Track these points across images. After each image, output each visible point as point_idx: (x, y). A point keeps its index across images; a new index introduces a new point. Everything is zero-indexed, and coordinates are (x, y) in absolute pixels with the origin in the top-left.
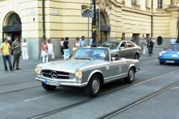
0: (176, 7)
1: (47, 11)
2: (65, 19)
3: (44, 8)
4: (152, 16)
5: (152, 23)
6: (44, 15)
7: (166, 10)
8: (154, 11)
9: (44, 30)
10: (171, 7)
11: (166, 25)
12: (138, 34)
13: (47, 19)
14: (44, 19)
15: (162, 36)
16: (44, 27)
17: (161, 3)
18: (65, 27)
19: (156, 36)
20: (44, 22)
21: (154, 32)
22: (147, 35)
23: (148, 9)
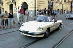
0: (70, 1)
1: (36, 2)
4: (63, 4)
5: (63, 6)
6: (35, 3)
9: (35, 8)
11: (67, 7)
12: (59, 10)
13: (36, 4)
14: (35, 4)
16: (35, 7)
18: (41, 7)
20: (35, 5)
23: (61, 2)
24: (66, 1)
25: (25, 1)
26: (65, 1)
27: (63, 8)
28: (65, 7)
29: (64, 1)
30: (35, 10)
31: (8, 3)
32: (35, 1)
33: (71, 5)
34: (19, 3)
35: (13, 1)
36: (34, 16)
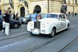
2: (54, 8)
3: (49, 4)
6: (49, 6)
15: (77, 13)
17: (76, 2)
19: (75, 13)
20: (49, 9)
23: (72, 4)
24: (77, 4)
25: (38, 5)
29: (75, 3)
31: (19, 6)
34: (31, 6)
35: (25, 5)
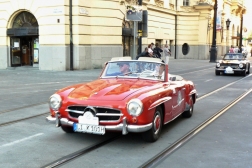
0: (207, 4)
4: (176, 16)
5: (176, 25)
7: (194, 7)
8: (179, 9)
9: (71, 35)
10: (200, 4)
11: (195, 28)
14: (71, 20)
18: (94, 30)
21: (179, 37)
22: (171, 41)
26: (186, 4)
27: (179, 32)
28: (189, 28)
30: (71, 45)
32: (71, 6)
33: (211, 22)
36: (67, 70)
